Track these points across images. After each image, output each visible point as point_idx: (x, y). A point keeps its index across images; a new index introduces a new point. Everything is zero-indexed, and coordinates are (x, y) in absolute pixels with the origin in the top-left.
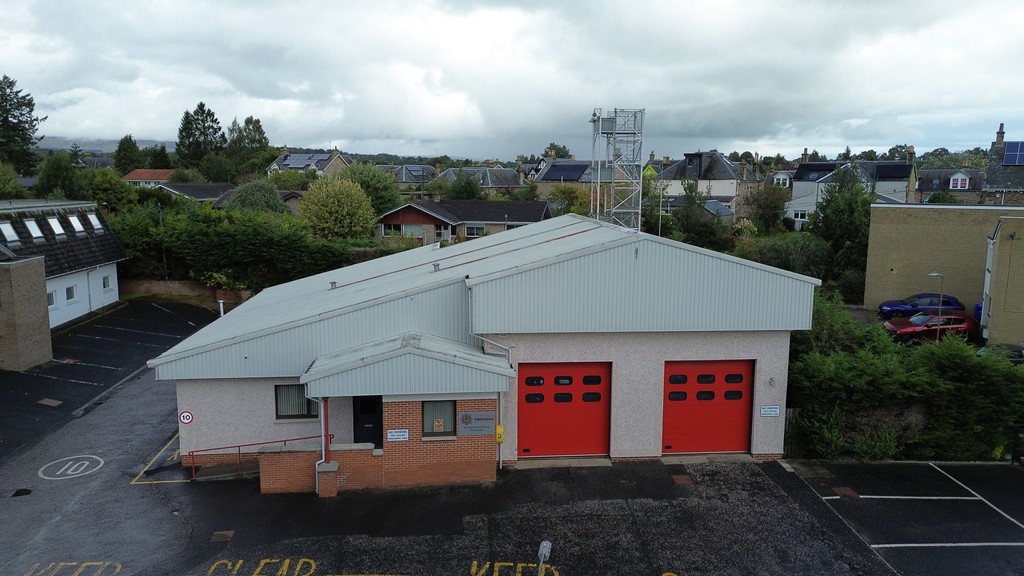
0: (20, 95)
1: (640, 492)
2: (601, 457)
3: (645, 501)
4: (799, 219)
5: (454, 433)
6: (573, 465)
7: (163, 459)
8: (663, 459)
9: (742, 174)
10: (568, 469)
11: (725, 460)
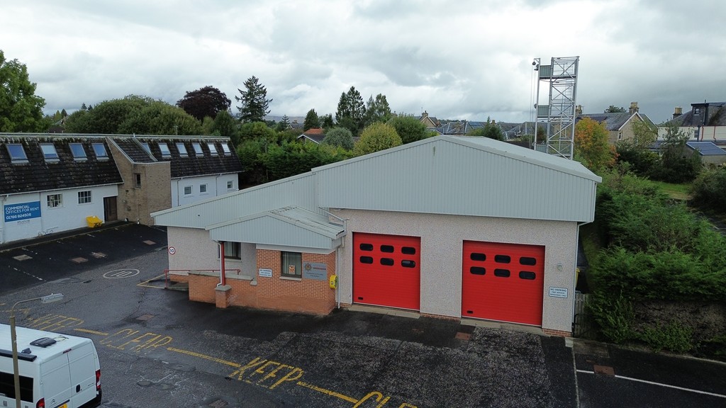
0: (260, 87)
1: (419, 339)
2: (412, 311)
3: (416, 344)
5: (301, 276)
10: (381, 316)
11: (516, 329)
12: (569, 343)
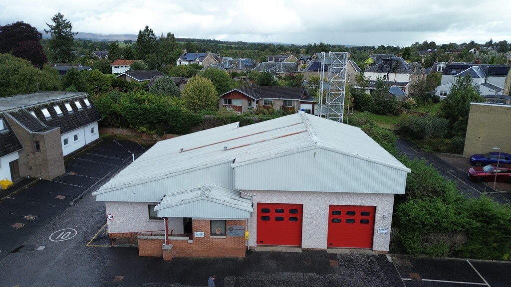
0: (66, 22)
1: (310, 270)
2: (297, 247)
3: (312, 274)
4: (443, 96)
5: (225, 235)
6: (283, 251)
7: (102, 233)
8: (327, 250)
9: (413, 70)
10: (279, 253)
11: (359, 252)
12: (389, 258)
